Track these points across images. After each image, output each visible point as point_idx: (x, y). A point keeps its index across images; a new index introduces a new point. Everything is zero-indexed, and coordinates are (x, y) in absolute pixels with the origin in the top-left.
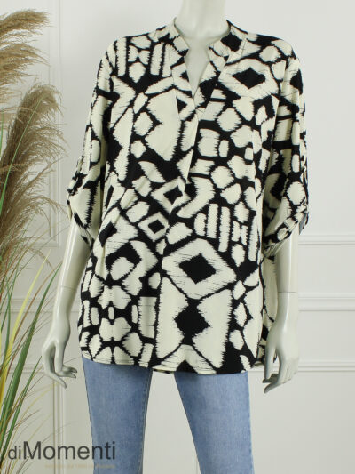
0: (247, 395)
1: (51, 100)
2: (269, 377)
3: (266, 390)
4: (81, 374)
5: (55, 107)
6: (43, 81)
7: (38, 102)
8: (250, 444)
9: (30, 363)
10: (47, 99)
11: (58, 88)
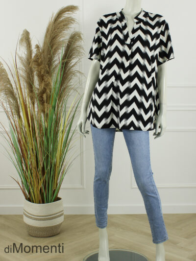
0: (148, 140)
1: (80, 37)
2: (157, 133)
3: (155, 138)
4: (90, 133)
5: (82, 39)
6: (77, 30)
7: (75, 37)
8: (149, 157)
9: (73, 129)
10: (78, 36)
11: (83, 33)
